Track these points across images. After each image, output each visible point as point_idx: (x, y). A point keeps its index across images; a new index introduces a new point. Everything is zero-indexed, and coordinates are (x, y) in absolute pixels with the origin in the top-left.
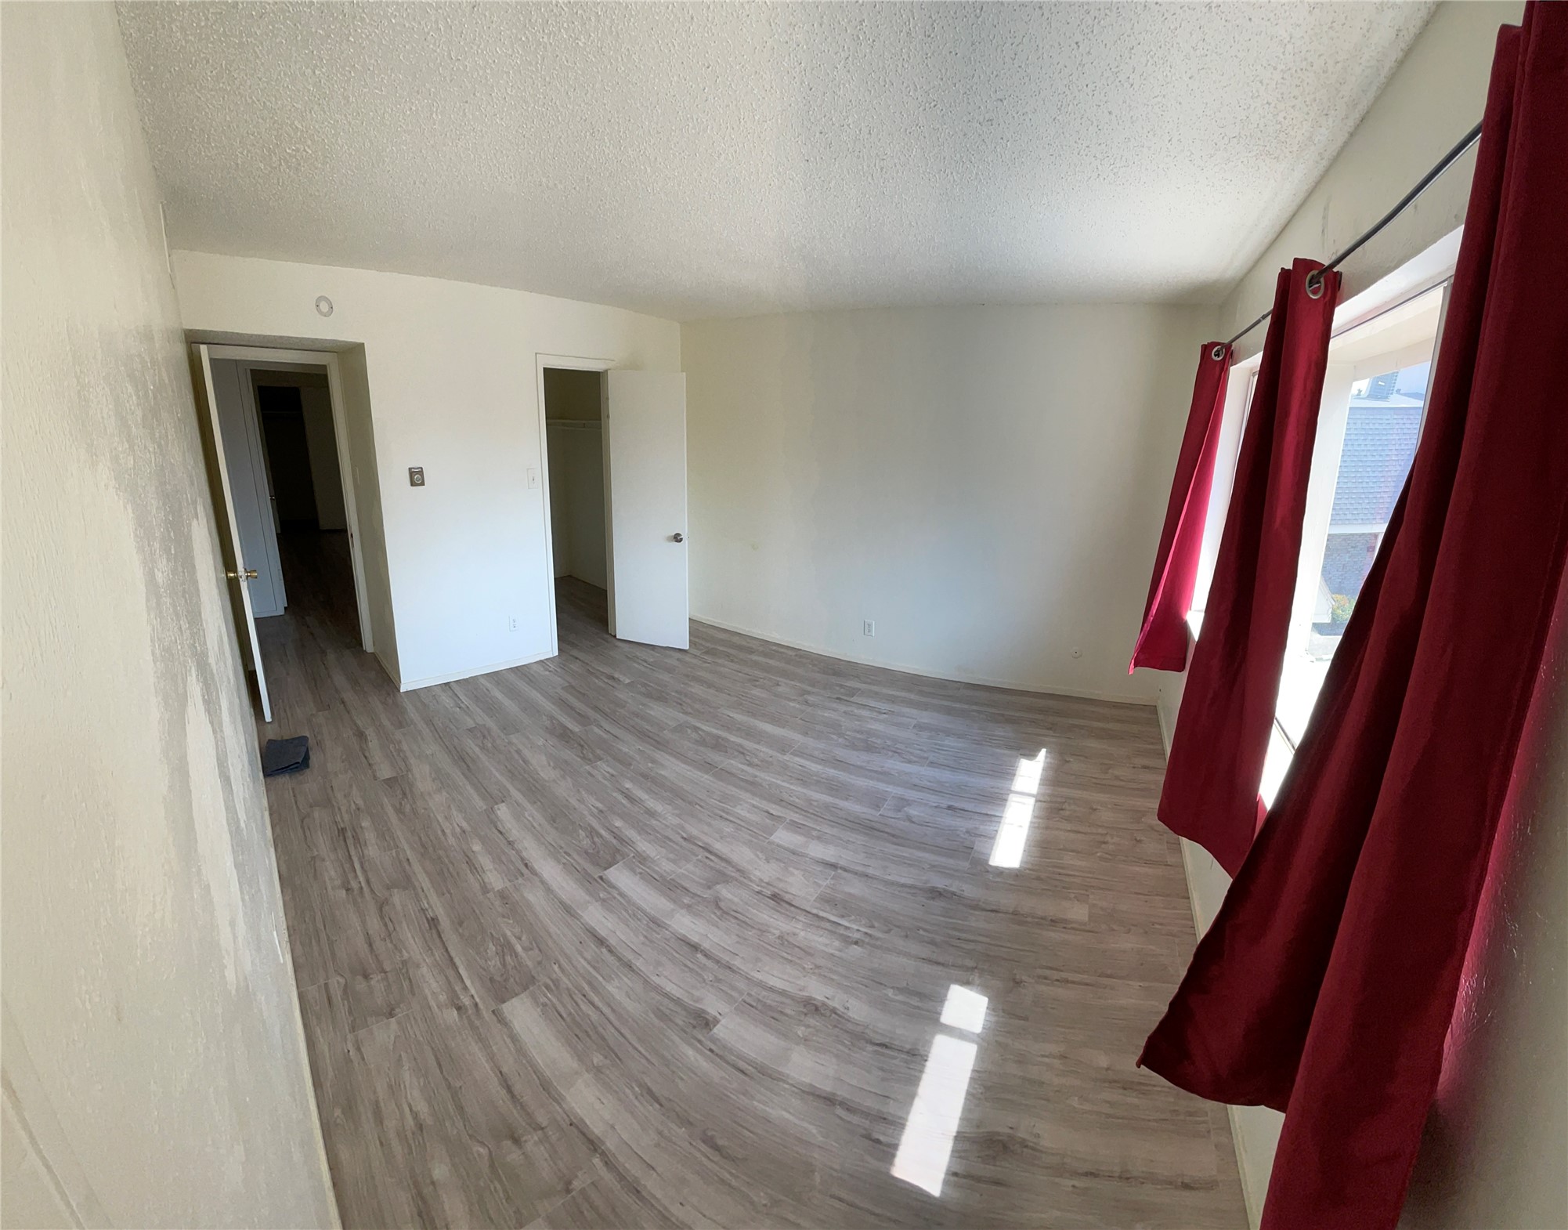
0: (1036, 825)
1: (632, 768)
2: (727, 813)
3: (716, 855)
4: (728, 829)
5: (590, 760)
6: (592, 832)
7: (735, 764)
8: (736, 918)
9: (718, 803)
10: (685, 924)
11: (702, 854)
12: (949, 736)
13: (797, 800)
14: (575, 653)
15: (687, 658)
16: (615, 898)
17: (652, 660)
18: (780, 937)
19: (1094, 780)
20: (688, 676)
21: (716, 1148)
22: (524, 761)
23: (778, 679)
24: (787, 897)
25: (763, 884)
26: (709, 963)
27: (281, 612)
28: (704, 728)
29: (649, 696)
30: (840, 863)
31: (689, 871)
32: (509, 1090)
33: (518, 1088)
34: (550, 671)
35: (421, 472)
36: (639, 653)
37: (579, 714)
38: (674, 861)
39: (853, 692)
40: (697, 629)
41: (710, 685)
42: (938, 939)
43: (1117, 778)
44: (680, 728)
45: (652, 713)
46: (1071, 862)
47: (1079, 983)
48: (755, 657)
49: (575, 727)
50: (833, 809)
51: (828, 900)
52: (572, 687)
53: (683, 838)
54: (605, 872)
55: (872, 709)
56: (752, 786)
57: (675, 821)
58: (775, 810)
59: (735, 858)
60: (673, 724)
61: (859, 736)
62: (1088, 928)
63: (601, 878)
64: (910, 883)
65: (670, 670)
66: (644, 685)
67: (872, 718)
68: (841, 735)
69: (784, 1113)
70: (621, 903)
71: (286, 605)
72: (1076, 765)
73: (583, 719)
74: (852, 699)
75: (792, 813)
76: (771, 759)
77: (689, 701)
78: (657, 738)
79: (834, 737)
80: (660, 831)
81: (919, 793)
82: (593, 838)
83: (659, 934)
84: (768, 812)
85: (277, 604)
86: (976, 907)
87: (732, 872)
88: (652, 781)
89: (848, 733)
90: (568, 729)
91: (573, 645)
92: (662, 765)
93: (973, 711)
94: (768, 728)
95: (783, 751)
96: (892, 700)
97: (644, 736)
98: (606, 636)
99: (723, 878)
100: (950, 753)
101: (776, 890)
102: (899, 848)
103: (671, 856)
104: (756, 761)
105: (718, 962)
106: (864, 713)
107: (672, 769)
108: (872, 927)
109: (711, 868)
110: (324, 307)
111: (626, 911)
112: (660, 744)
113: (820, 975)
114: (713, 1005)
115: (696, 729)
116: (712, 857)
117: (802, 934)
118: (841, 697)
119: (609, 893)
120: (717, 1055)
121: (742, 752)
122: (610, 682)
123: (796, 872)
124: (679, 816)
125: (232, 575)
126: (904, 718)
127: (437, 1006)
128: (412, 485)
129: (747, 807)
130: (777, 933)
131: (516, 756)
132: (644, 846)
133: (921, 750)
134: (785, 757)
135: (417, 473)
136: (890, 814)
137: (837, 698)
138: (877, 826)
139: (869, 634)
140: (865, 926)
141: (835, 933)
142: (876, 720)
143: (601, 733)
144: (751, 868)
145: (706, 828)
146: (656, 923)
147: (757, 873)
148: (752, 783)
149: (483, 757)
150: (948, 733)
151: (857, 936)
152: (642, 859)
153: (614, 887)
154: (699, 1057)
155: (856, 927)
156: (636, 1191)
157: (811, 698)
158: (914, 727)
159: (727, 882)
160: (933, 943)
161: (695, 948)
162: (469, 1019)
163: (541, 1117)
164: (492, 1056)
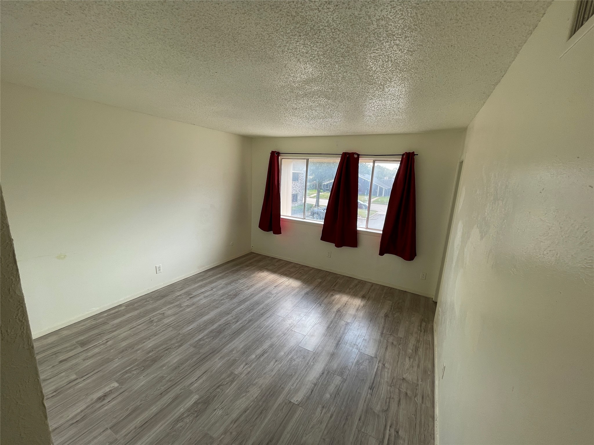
39: (188, 294)
74: (194, 295)
137: (191, 298)
162: (384, 361)
163: (386, 341)
164: (385, 353)
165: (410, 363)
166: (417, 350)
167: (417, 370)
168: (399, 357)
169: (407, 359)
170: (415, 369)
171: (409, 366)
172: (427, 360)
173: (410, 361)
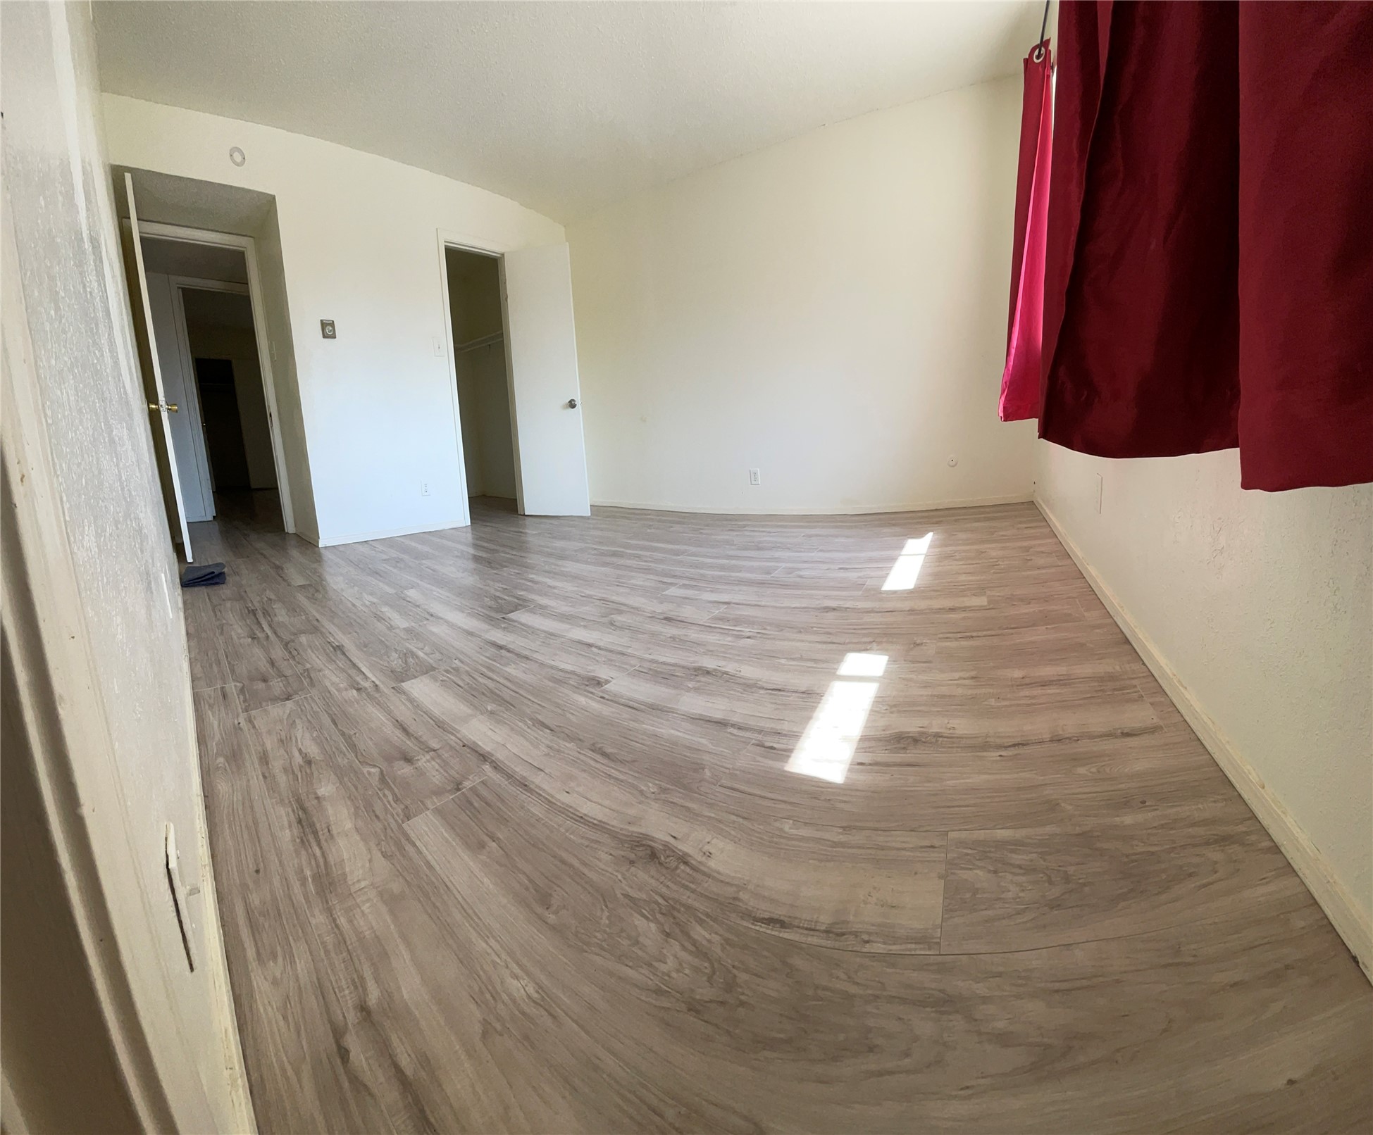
21: (605, 755)
27: (210, 518)
32: (405, 730)
33: (412, 728)
35: (332, 324)
47: (984, 636)
62: (988, 608)
69: (673, 732)
71: (215, 515)
85: (207, 510)
110: (238, 158)
114: (603, 673)
120: (608, 700)
125: (153, 406)
127: (336, 689)
128: (324, 337)
135: (329, 324)
154: (590, 701)
156: (525, 786)
162: (368, 694)
163: (434, 744)
164: (389, 713)
165: (297, 746)
166: (300, 821)
167: (263, 745)
168: (343, 734)
169: (313, 750)
170: (270, 743)
171: (294, 739)
172: (240, 808)
173: (300, 751)
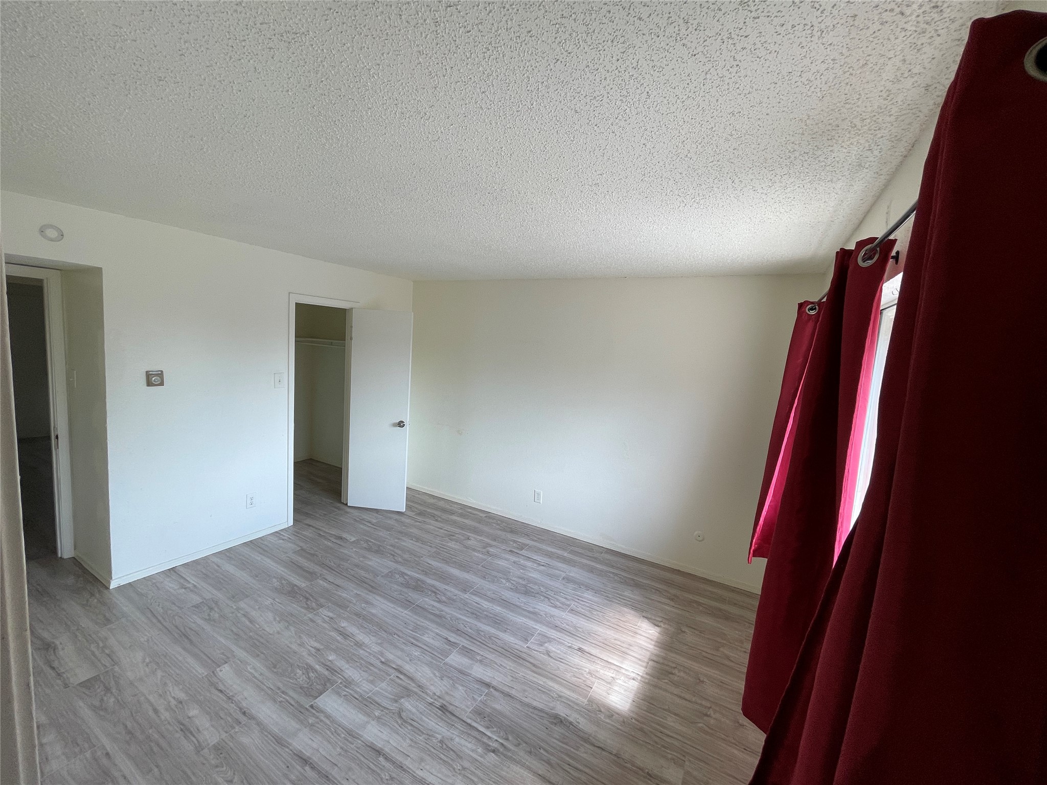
0: (647, 681)
1: (349, 609)
2: (417, 640)
3: (405, 675)
4: (416, 653)
5: (313, 609)
6: (309, 668)
7: (428, 601)
8: (412, 725)
9: (411, 632)
10: (375, 733)
11: (394, 674)
12: (588, 590)
13: (470, 630)
14: (309, 521)
15: (403, 519)
16: (321, 721)
17: (375, 521)
18: (441, 742)
19: (704, 654)
20: (401, 533)
22: (251, 622)
23: (469, 534)
24: (451, 708)
25: (436, 697)
26: (387, 765)
28: (409, 573)
29: (369, 549)
30: (493, 683)
31: (383, 689)
34: (283, 540)
36: (366, 516)
37: (307, 572)
38: (372, 682)
39: (522, 547)
40: (413, 496)
41: (418, 539)
42: (554, 760)
43: (728, 658)
44: (390, 575)
45: (370, 563)
46: (672, 724)
48: (454, 518)
49: (302, 584)
50: (494, 639)
51: (479, 713)
52: (302, 549)
53: (381, 662)
54: (316, 701)
55: (535, 561)
56: (439, 619)
57: (376, 648)
58: (453, 638)
59: (418, 676)
60: (386, 571)
61: (521, 581)
63: (312, 706)
64: (541, 707)
65: (389, 528)
66: (367, 541)
67: (532, 568)
68: (508, 580)
70: (326, 724)
72: (690, 637)
73: (311, 575)
74: (520, 552)
75: (464, 641)
76: (455, 597)
77: (400, 552)
78: (372, 584)
79: (504, 581)
80: (365, 659)
81: (558, 633)
82: (308, 674)
83: (353, 744)
84: (446, 639)
86: (586, 740)
87: (414, 687)
88: (365, 620)
89: (514, 579)
90: (296, 585)
91: (307, 515)
92: (372, 604)
93: (610, 572)
94: (455, 572)
95: (465, 591)
96: (550, 555)
97: (361, 582)
98: (339, 505)
99: (407, 693)
100: (587, 605)
101: (444, 702)
102: (536, 675)
103: (371, 678)
104: (444, 598)
105: (394, 763)
106: (529, 564)
107: (381, 607)
108: (507, 739)
109: (400, 685)
111: (329, 729)
112: (373, 588)
113: (464, 776)
115: (403, 574)
116: (402, 677)
117: (457, 739)
118: (513, 550)
119: (317, 718)
121: (435, 592)
122: (338, 542)
123: (460, 688)
124: (380, 644)
126: (557, 571)
129: (432, 636)
130: (439, 737)
131: (244, 619)
132: (351, 672)
133: (566, 598)
134: (466, 596)
136: (535, 647)
137: (511, 551)
138: (524, 655)
139: (538, 501)
140: (502, 738)
141: (480, 741)
142: (536, 570)
143: (326, 584)
144: (428, 684)
145: (399, 653)
146: (351, 734)
147: (432, 688)
148: (440, 617)
149: (208, 628)
150: (588, 587)
151: (495, 745)
152: (348, 683)
153: (322, 711)
155: (496, 738)
157: (491, 550)
158: (564, 579)
159: (408, 696)
160: (549, 762)
161: (379, 752)
